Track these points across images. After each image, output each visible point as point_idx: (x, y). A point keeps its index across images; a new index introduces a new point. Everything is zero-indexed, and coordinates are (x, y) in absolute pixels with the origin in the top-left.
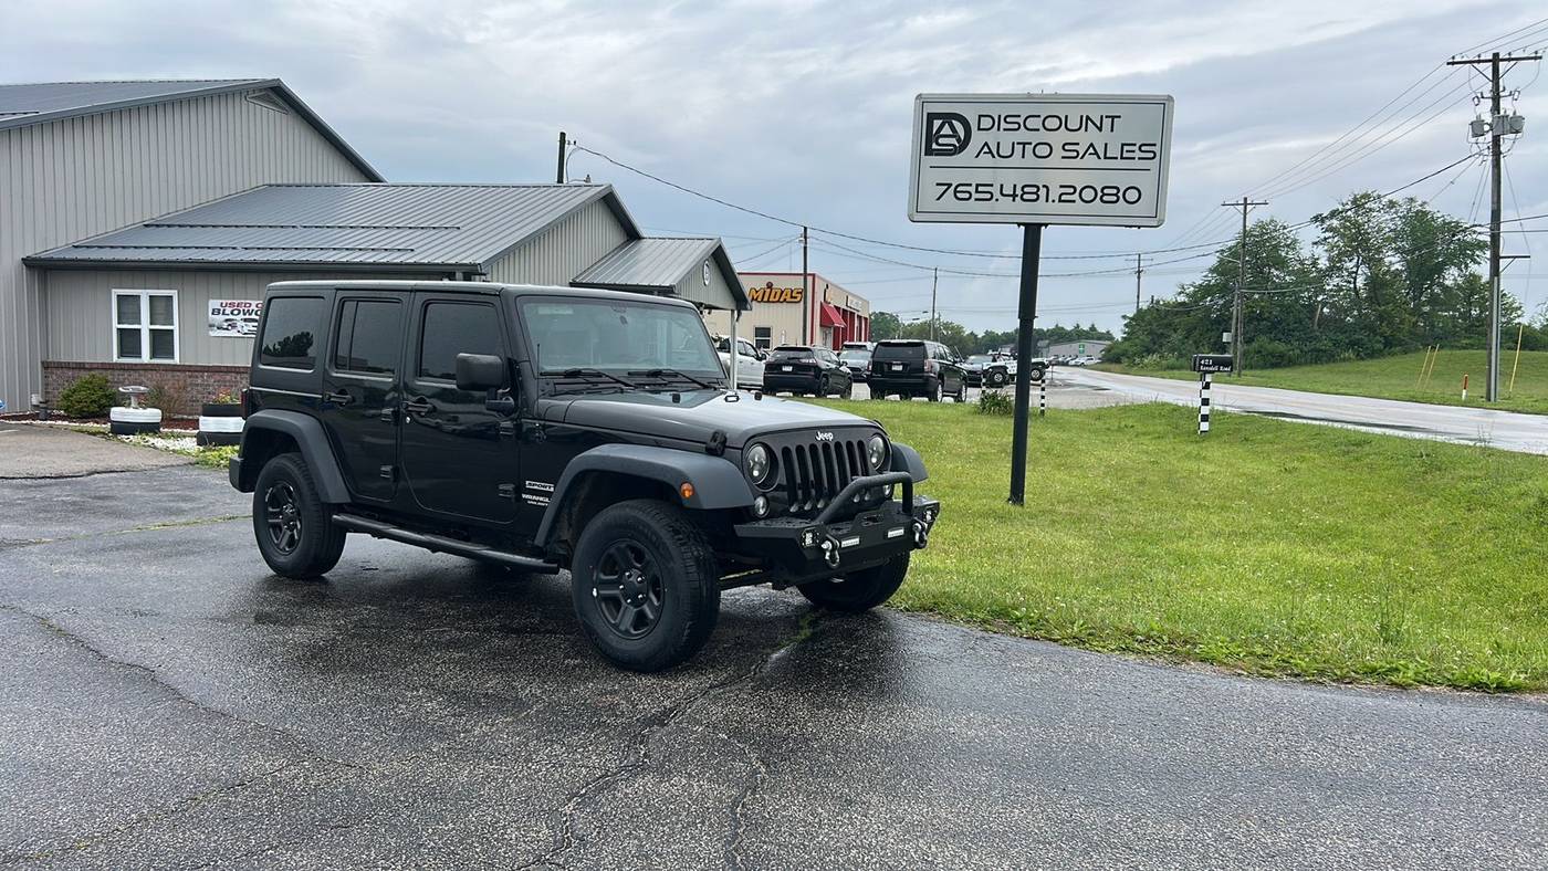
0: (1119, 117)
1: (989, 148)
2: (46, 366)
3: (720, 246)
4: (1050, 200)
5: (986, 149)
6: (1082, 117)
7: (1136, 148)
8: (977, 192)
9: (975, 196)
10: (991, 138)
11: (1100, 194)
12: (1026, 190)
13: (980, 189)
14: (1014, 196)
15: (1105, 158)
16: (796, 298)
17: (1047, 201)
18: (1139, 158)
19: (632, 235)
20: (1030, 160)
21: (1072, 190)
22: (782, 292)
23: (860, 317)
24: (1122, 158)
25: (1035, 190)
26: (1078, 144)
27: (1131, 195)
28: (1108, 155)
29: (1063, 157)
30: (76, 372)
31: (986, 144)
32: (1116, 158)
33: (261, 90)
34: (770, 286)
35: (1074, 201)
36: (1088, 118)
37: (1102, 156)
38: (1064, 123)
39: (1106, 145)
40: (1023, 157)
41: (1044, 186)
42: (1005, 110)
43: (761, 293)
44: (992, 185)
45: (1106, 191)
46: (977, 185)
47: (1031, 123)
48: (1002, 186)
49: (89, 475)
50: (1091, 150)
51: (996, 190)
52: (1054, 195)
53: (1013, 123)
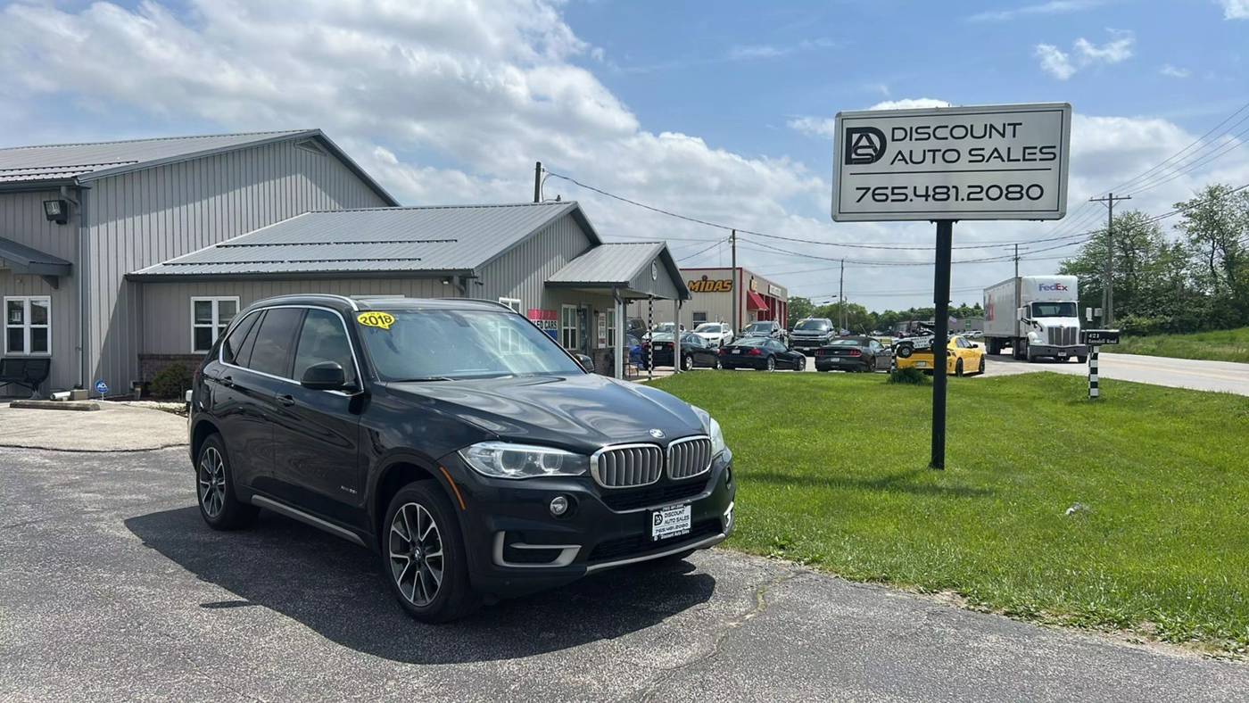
0: (1021, 124)
1: (902, 155)
2: (141, 357)
3: (665, 249)
4: (960, 199)
5: (900, 157)
6: (986, 125)
7: (1037, 151)
8: (893, 194)
9: (891, 197)
10: (905, 147)
11: (1005, 192)
12: (937, 190)
13: (896, 191)
14: (927, 196)
15: (1009, 160)
16: (726, 288)
17: (957, 199)
18: (1041, 160)
19: (594, 242)
20: (940, 165)
21: (979, 190)
22: (715, 283)
23: (780, 302)
24: (1024, 160)
25: (945, 190)
26: (983, 149)
27: (1035, 192)
28: (1011, 158)
29: (970, 161)
30: (163, 362)
31: (900, 152)
32: (1019, 160)
33: (306, 138)
34: (705, 279)
35: (981, 199)
36: (991, 126)
37: (1006, 159)
38: (970, 131)
39: (1009, 149)
40: (934, 162)
41: (953, 187)
42: (916, 123)
43: (697, 285)
44: (906, 188)
45: (1010, 189)
46: (893, 188)
47: (939, 133)
48: (915, 188)
49: (162, 448)
50: (996, 154)
51: (910, 192)
52: (963, 193)
53: (923, 133)
